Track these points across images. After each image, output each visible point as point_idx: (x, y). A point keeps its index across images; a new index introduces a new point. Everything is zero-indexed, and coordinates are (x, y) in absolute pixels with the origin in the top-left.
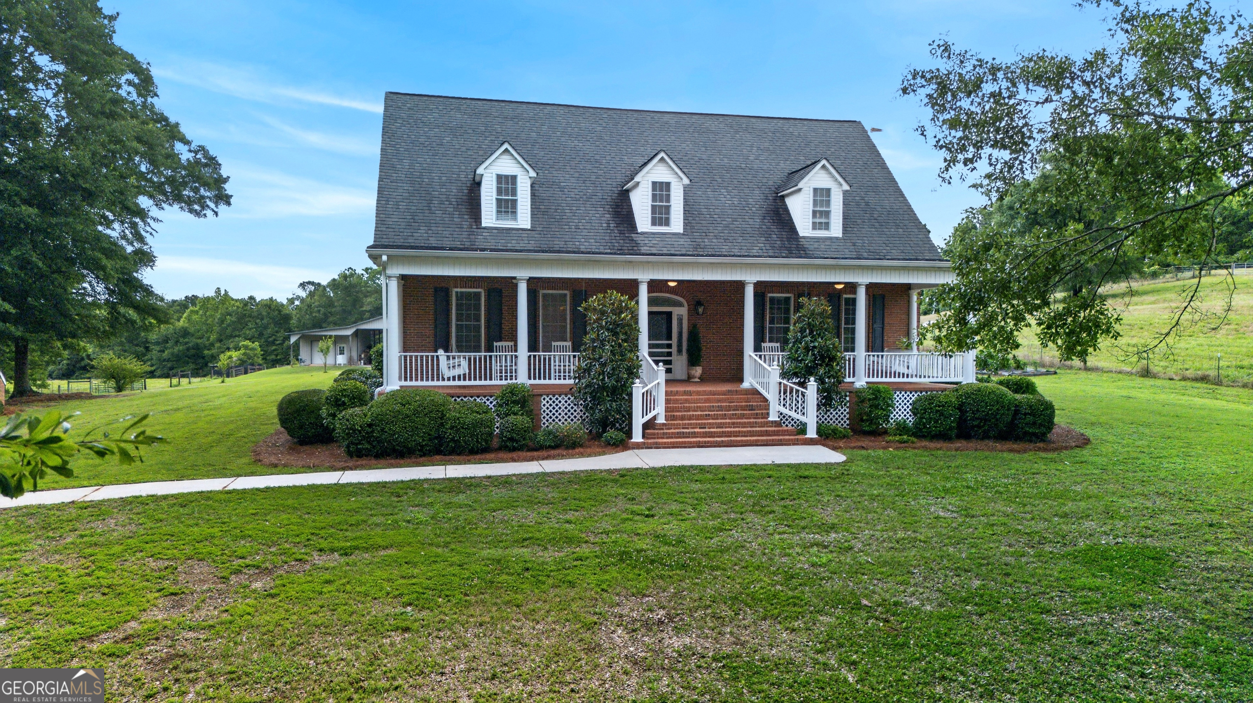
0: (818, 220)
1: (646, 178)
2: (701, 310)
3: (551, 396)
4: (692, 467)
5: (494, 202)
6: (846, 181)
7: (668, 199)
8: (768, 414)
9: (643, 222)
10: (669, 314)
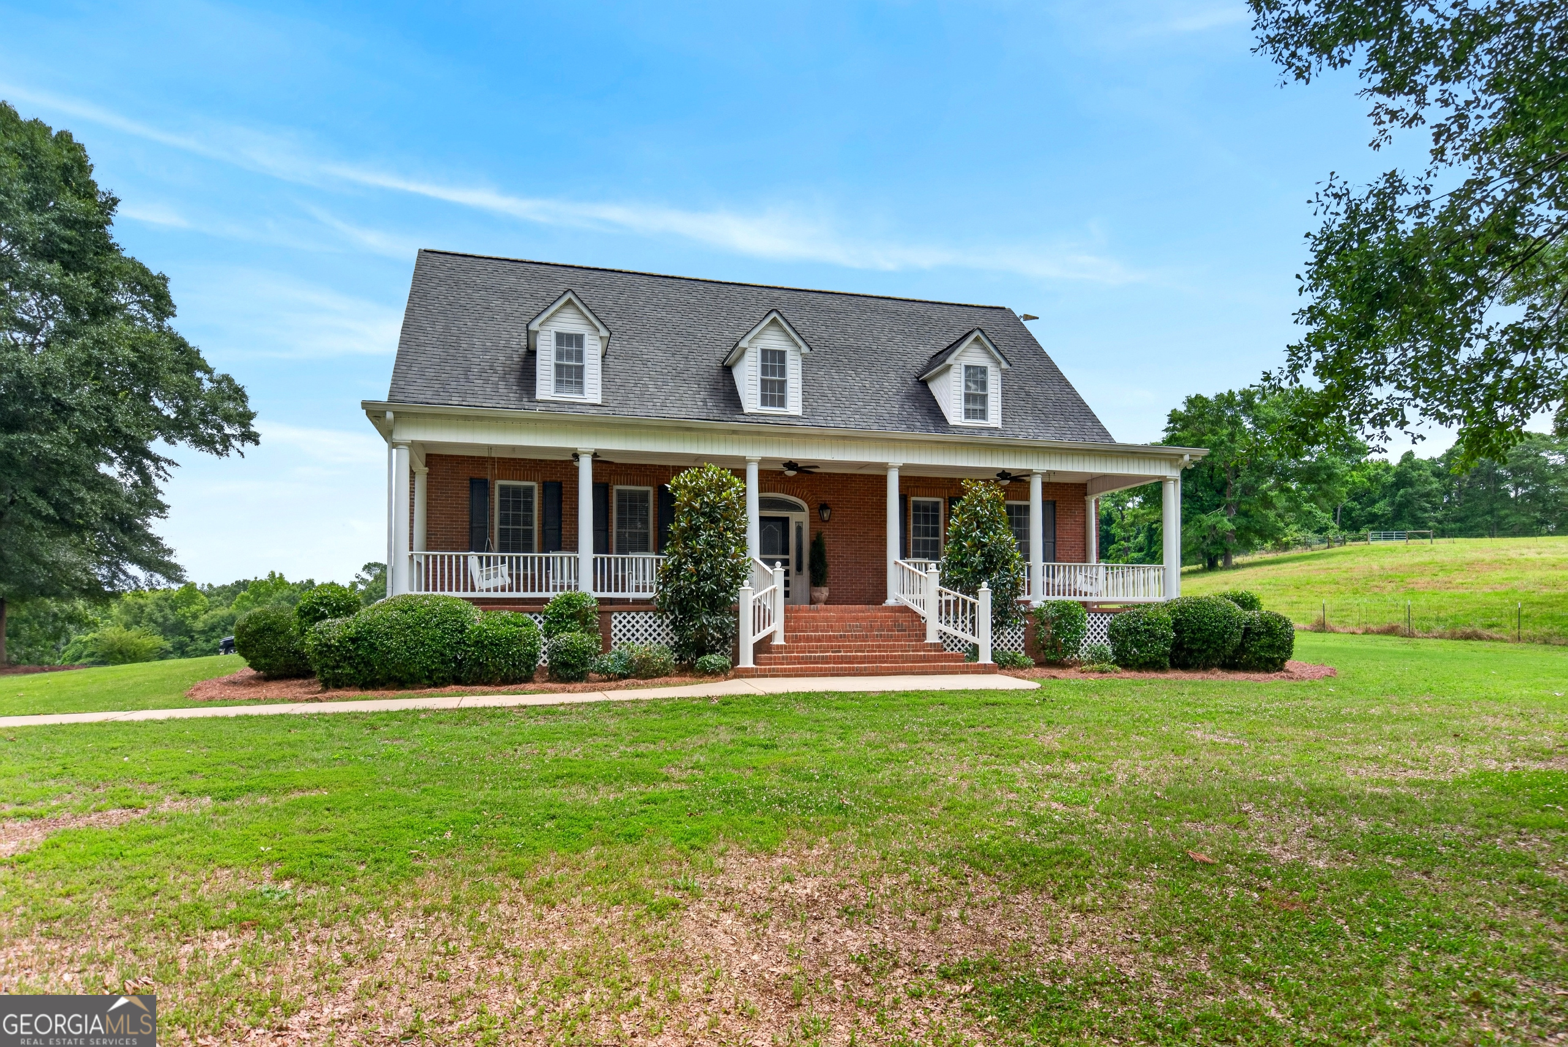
0: (971, 406)
1: (754, 345)
2: (826, 515)
3: (625, 614)
4: (827, 693)
5: (553, 369)
6: (1005, 359)
7: (783, 372)
8: (924, 635)
9: (751, 399)
10: (785, 521)
